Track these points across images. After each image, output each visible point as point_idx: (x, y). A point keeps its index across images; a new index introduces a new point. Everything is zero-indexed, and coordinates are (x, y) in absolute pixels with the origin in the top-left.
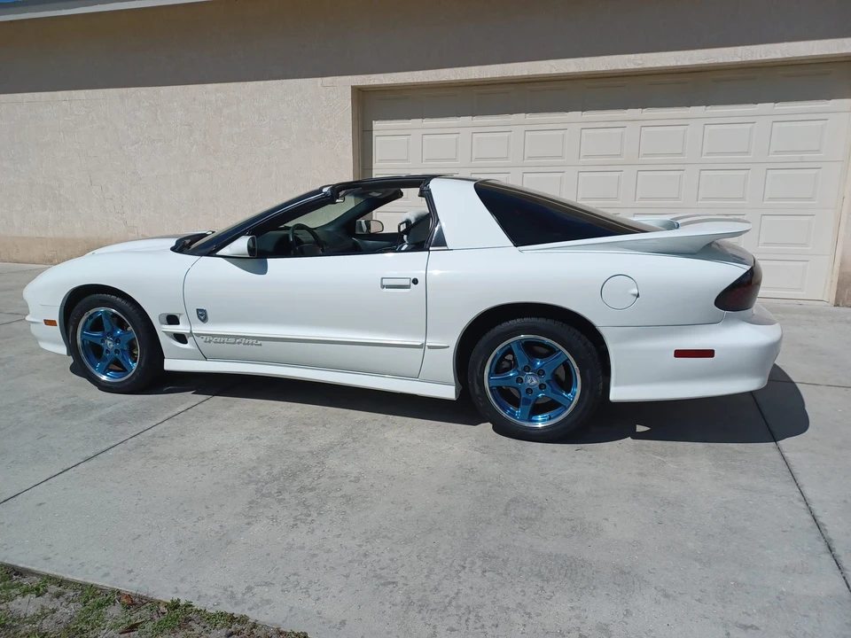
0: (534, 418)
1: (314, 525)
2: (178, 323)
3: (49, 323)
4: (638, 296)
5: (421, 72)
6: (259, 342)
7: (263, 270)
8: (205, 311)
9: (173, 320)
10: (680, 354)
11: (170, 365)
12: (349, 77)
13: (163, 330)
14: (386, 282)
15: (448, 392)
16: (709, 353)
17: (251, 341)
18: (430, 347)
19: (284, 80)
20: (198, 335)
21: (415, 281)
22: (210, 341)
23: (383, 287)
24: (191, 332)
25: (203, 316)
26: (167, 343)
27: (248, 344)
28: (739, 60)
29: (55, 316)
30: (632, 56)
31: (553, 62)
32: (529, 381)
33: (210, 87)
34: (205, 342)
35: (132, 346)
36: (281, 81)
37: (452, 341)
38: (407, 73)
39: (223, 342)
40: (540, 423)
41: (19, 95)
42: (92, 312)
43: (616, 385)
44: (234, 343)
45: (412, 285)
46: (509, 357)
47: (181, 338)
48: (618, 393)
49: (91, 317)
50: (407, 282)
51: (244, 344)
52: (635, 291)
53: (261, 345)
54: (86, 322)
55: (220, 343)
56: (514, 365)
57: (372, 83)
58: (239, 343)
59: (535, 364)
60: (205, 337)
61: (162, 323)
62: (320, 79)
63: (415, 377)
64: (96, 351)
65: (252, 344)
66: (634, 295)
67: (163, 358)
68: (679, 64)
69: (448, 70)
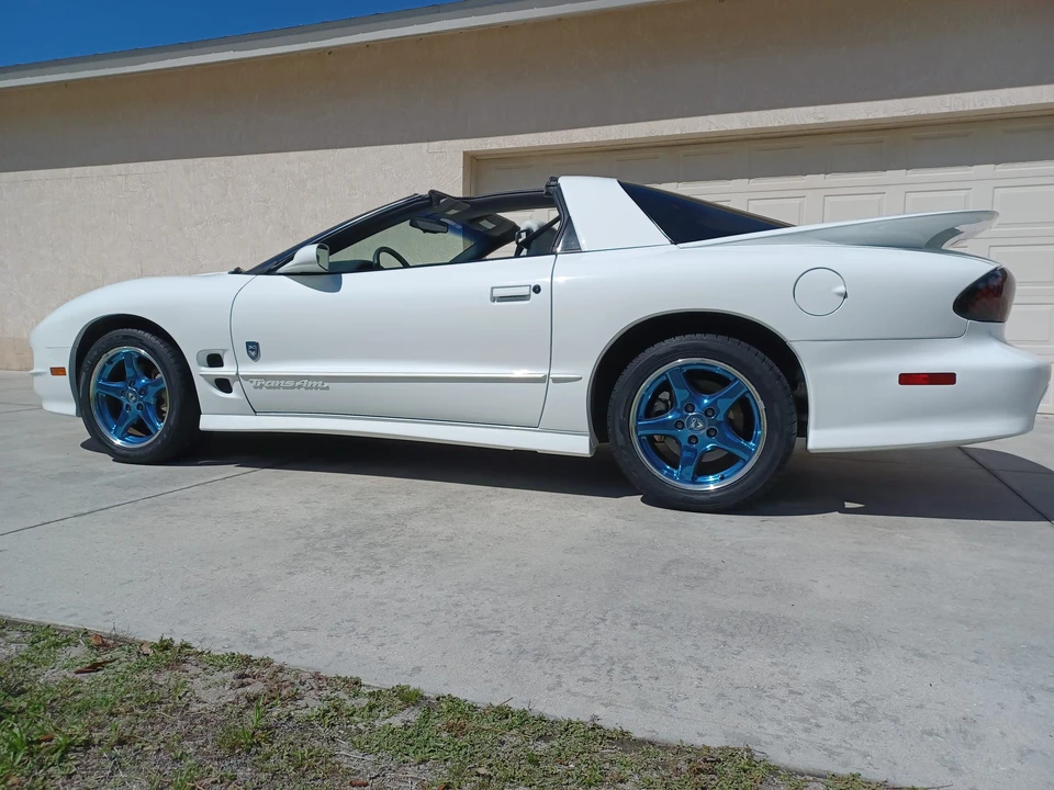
0: (700, 479)
1: (384, 577)
2: (222, 365)
3: (57, 371)
4: (845, 296)
5: (549, 133)
6: (326, 385)
7: (337, 287)
8: (257, 344)
9: (215, 360)
10: (906, 379)
11: (208, 422)
12: (462, 141)
13: (201, 372)
14: (498, 293)
15: (579, 445)
16: (948, 378)
17: (315, 383)
18: (556, 380)
19: (382, 147)
20: (247, 378)
21: (537, 289)
22: (262, 386)
23: (494, 299)
24: (237, 374)
25: (253, 350)
26: (205, 392)
27: (311, 388)
28: (947, 110)
29: (64, 361)
30: (811, 109)
31: (712, 118)
32: (693, 425)
33: (292, 155)
34: (255, 387)
35: (160, 401)
37: (586, 371)
38: (532, 135)
39: (279, 387)
40: (712, 484)
41: (67, 170)
42: (112, 353)
43: (816, 428)
44: (293, 388)
45: (533, 293)
46: (665, 395)
47: (224, 385)
48: (819, 438)
49: (110, 362)
50: (525, 291)
51: (307, 388)
52: (841, 289)
53: (328, 388)
54: (104, 368)
55: (274, 388)
56: (670, 405)
57: (488, 147)
58: (299, 387)
59: (700, 403)
60: (255, 380)
61: (200, 364)
62: (425, 145)
63: (533, 427)
64: (114, 408)
65: (316, 388)
66: (840, 294)
67: (198, 413)
68: (871, 117)
69: (583, 130)
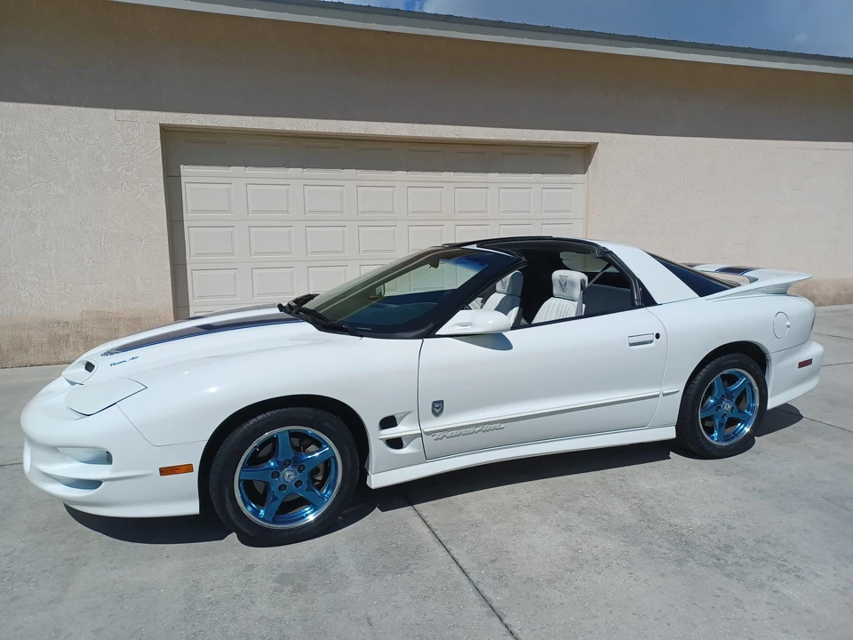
2: (395, 425)
3: (173, 470)
5: (251, 118)
6: (502, 426)
8: (443, 401)
10: (800, 365)
11: (376, 480)
12: (158, 113)
14: (633, 340)
15: (671, 432)
16: (809, 362)
17: (493, 426)
18: (664, 395)
19: (52, 107)
20: (428, 433)
21: (657, 336)
22: (443, 438)
23: (631, 345)
24: (421, 431)
27: (489, 430)
30: (452, 127)
32: (725, 408)
34: (436, 440)
36: (46, 106)
39: (458, 436)
42: (265, 436)
43: (770, 396)
44: (472, 433)
45: (655, 339)
47: (396, 443)
48: (772, 401)
49: (262, 444)
50: (650, 337)
51: (486, 431)
52: (788, 323)
53: (503, 428)
54: (254, 452)
55: (454, 436)
58: (478, 432)
62: (112, 111)
63: (645, 425)
65: (493, 429)
66: (788, 326)
68: (486, 138)
69: (282, 119)
